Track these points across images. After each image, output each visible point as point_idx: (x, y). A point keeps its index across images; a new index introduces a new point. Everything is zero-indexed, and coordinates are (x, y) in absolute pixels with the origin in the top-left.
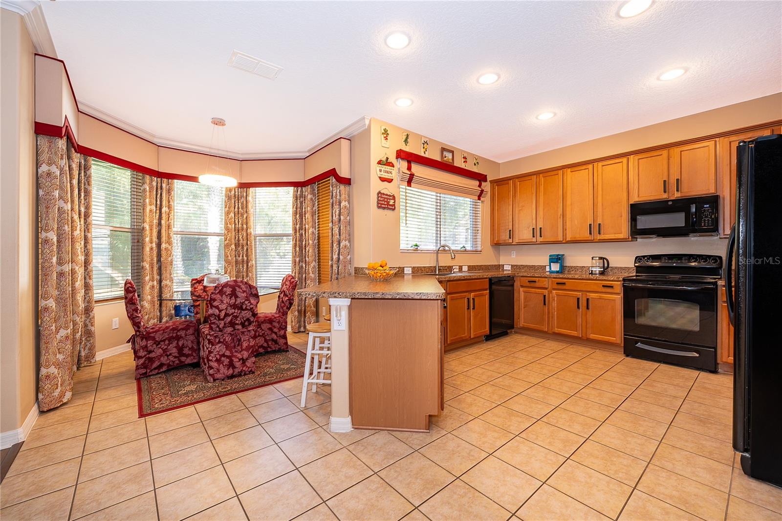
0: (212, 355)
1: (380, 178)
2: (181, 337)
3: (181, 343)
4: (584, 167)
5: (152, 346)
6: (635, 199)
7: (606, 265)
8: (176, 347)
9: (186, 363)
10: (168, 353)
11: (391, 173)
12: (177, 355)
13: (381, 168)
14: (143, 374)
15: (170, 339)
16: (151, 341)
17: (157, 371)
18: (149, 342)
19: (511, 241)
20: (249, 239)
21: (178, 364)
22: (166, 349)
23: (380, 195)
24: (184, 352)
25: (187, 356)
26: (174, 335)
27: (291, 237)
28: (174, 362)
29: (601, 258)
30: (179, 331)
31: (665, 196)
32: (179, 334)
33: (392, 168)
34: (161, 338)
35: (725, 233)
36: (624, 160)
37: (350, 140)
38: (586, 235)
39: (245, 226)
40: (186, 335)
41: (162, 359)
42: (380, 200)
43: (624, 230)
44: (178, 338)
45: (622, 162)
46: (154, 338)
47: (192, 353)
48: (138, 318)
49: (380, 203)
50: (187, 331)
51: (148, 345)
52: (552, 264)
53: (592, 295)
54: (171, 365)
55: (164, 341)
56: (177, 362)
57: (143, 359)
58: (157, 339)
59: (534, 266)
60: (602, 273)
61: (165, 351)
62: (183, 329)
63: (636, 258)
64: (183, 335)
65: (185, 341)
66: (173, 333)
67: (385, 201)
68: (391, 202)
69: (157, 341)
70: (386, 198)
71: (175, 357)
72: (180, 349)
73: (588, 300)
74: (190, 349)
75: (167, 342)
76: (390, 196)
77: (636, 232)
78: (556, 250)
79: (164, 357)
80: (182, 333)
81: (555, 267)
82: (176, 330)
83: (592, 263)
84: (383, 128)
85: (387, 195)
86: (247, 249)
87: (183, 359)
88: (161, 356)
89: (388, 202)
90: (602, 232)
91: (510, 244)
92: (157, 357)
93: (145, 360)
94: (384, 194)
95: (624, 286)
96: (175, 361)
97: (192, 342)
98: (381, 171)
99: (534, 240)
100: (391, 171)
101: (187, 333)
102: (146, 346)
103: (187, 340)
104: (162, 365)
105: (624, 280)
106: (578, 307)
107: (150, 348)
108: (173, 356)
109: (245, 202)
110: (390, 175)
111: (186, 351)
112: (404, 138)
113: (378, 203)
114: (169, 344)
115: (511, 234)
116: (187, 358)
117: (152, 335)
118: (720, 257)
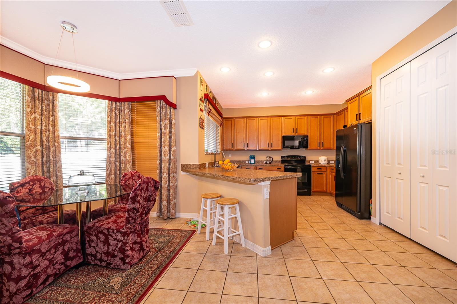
0: (127, 245)
2: (67, 241)
3: (66, 248)
5: (38, 260)
6: (284, 134)
7: (272, 160)
8: (61, 253)
9: (72, 266)
10: (55, 262)
12: (63, 261)
13: (200, 103)
14: (27, 296)
15: (56, 247)
16: (36, 255)
17: (42, 286)
18: (34, 257)
19: (232, 149)
20: (56, 141)
21: (64, 270)
22: (52, 258)
23: (200, 119)
24: (69, 256)
25: (72, 259)
26: (60, 241)
27: (106, 142)
28: (59, 269)
29: (270, 157)
30: (64, 235)
31: (293, 134)
32: (64, 239)
33: (203, 103)
34: (46, 248)
35: (310, 148)
36: (280, 118)
37: (176, 79)
38: (266, 147)
40: (71, 238)
41: (49, 270)
42: (200, 122)
43: (280, 147)
44: (64, 243)
46: (39, 251)
47: (77, 254)
48: (19, 233)
49: (200, 124)
50: (72, 233)
51: (34, 260)
52: (251, 160)
54: (57, 274)
55: (49, 250)
56: (64, 268)
57: (27, 279)
58: (42, 251)
59: (240, 161)
60: (270, 163)
61: (51, 261)
62: (68, 233)
63: (281, 157)
64: (69, 239)
65: (71, 244)
66: (59, 239)
68: (203, 124)
69: (43, 253)
71: (62, 264)
72: (65, 254)
74: (74, 250)
75: (53, 251)
77: (285, 147)
79: (51, 268)
80: (68, 237)
81: (252, 161)
82: (61, 235)
83: (267, 159)
85: (202, 119)
87: (68, 263)
88: (47, 267)
90: (273, 146)
91: (232, 150)
92: (42, 270)
93: (30, 279)
96: (61, 268)
97: (77, 243)
99: (244, 148)
100: (203, 105)
101: (72, 235)
102: (31, 262)
103: (72, 243)
104: (48, 277)
107: (36, 263)
108: (60, 264)
110: (203, 107)
111: (71, 254)
112: (206, 87)
114: (55, 252)
115: (233, 145)
116: (72, 261)
117: (37, 248)
118: (305, 157)
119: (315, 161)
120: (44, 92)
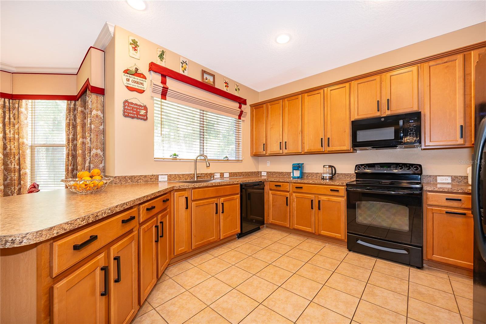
1: (127, 87)
4: (317, 92)
6: (355, 117)
7: (334, 172)
11: (142, 84)
13: (128, 78)
19: (264, 152)
20: (20, 149)
23: (127, 104)
27: (64, 148)
29: (330, 166)
31: (378, 114)
33: (144, 80)
35: (426, 145)
36: (347, 85)
37: (104, 51)
38: (318, 147)
39: (16, 136)
42: (127, 109)
43: (347, 144)
45: (345, 87)
49: (127, 112)
52: (294, 171)
53: (323, 198)
59: (283, 172)
60: (331, 179)
63: (356, 166)
67: (133, 111)
68: (143, 112)
70: (135, 108)
73: (319, 201)
76: (140, 106)
77: (356, 144)
78: (298, 160)
81: (297, 174)
83: (324, 170)
84: (131, 38)
85: (136, 105)
86: (19, 159)
89: (139, 112)
90: (330, 144)
91: (264, 156)
94: (132, 103)
95: (347, 190)
98: (128, 80)
99: (281, 152)
100: (142, 82)
105: (347, 185)
106: (312, 208)
109: (16, 113)
110: (141, 86)
112: (159, 53)
113: (124, 112)
115: (265, 146)
118: (420, 166)
119: (454, 178)
120: (11, 101)
